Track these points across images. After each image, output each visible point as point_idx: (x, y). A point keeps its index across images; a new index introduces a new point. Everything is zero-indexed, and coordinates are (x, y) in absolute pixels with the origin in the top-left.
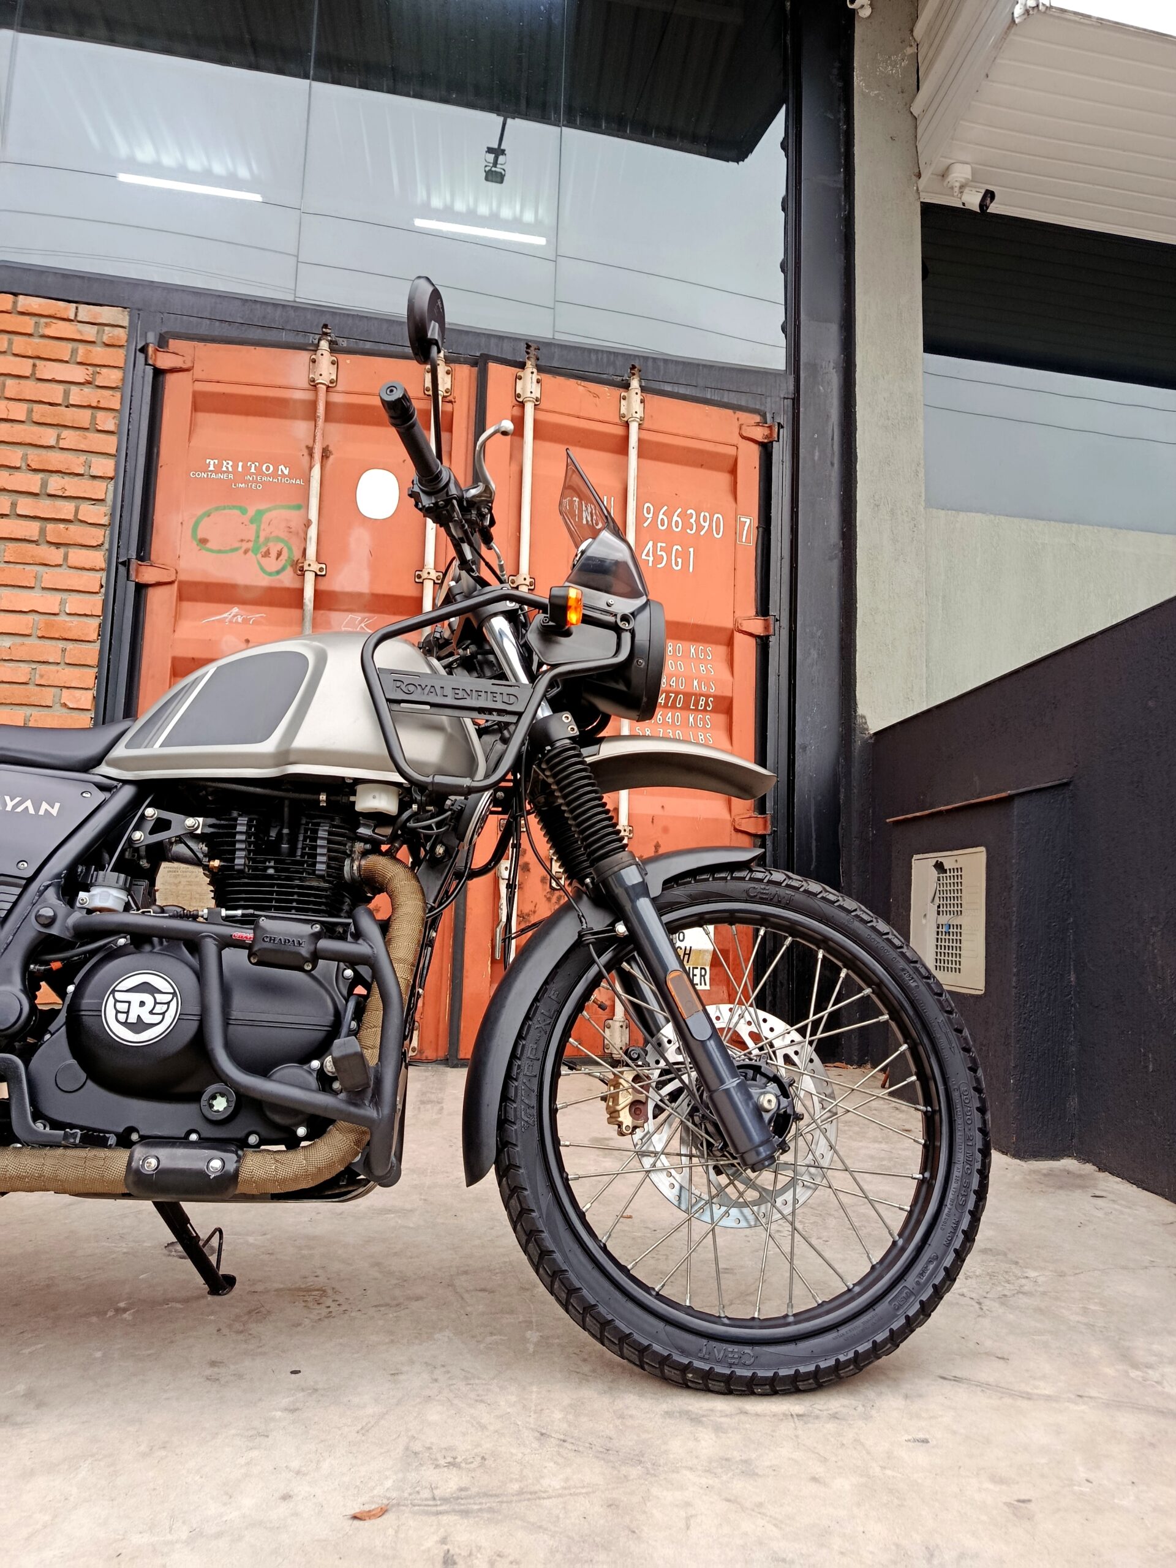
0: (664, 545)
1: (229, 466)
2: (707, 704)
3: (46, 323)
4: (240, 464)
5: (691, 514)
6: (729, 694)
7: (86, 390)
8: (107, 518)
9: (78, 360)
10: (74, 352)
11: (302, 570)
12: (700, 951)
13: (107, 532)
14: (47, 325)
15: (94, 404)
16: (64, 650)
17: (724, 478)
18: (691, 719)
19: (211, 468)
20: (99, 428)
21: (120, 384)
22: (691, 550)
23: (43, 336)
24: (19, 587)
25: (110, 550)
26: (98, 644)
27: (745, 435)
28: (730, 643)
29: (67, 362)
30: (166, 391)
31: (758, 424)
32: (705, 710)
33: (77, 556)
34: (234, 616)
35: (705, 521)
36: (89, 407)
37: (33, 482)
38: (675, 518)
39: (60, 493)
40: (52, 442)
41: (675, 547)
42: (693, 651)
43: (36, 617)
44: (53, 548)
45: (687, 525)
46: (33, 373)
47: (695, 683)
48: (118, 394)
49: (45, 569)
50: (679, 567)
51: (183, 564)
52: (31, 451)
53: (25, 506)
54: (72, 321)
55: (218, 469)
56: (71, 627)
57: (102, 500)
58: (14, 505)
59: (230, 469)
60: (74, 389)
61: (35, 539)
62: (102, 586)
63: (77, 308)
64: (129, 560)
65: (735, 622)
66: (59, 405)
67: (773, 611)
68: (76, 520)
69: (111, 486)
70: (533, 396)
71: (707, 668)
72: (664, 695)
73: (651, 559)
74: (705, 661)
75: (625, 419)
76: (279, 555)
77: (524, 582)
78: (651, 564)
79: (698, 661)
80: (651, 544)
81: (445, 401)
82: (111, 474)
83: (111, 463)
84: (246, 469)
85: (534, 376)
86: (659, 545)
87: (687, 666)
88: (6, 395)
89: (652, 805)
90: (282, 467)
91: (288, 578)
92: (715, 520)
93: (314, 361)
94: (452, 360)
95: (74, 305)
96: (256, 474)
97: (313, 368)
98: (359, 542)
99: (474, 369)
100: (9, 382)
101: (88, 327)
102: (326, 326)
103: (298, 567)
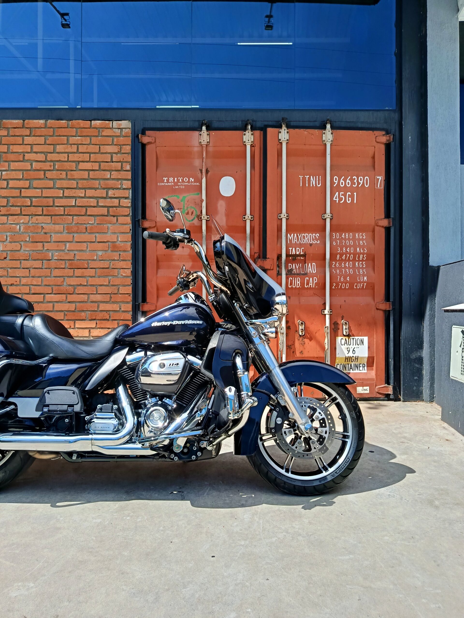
0: (343, 193)
1: (172, 180)
2: (363, 257)
3: (102, 130)
4: (176, 179)
5: (355, 178)
6: (373, 252)
7: (118, 155)
8: (130, 203)
9: (115, 144)
10: (113, 140)
11: (201, 218)
12: (362, 358)
13: (131, 209)
14: (103, 131)
15: (122, 160)
16: (120, 255)
17: (369, 161)
18: (357, 264)
19: (165, 181)
20: (125, 169)
21: (130, 151)
22: (355, 193)
23: (102, 136)
24: (102, 233)
25: (132, 216)
26: (131, 252)
27: (378, 141)
28: (374, 231)
29: (111, 145)
30: (146, 152)
32: (363, 260)
33: (121, 219)
35: (361, 181)
36: (120, 161)
37: (103, 193)
38: (348, 181)
39: (113, 196)
40: (109, 177)
41: (348, 193)
42: (357, 235)
43: (110, 243)
44: (112, 217)
45: (353, 183)
46: (100, 150)
47: (358, 249)
48: (130, 155)
49: (110, 225)
50: (350, 201)
51: (158, 219)
52: (102, 182)
53: (102, 203)
54: (110, 128)
55: (168, 181)
56: (121, 247)
57: (128, 197)
58: (98, 202)
60: (114, 155)
61: (106, 214)
62: (130, 230)
63: (112, 123)
64: (139, 219)
65: (376, 221)
66: (110, 162)
67: (392, 216)
68: (119, 206)
69: (131, 191)
70: (286, 139)
71: (363, 242)
72: (344, 255)
73: (337, 200)
74: (363, 240)
75: (325, 142)
76: (192, 213)
77: (284, 217)
78: (337, 202)
79: (359, 240)
80: (337, 193)
81: (252, 146)
82: (130, 186)
83: (130, 183)
84: (178, 180)
85: (286, 131)
86: (341, 193)
87: (355, 243)
88: (91, 160)
89: (340, 300)
90: (191, 179)
91: (196, 222)
92: (365, 179)
93: (201, 135)
94: (253, 129)
95: (112, 122)
96: (182, 182)
97: (201, 138)
98: (221, 206)
99: (262, 132)
100: (91, 155)
101: (117, 130)
102: (204, 120)
103: (199, 218)
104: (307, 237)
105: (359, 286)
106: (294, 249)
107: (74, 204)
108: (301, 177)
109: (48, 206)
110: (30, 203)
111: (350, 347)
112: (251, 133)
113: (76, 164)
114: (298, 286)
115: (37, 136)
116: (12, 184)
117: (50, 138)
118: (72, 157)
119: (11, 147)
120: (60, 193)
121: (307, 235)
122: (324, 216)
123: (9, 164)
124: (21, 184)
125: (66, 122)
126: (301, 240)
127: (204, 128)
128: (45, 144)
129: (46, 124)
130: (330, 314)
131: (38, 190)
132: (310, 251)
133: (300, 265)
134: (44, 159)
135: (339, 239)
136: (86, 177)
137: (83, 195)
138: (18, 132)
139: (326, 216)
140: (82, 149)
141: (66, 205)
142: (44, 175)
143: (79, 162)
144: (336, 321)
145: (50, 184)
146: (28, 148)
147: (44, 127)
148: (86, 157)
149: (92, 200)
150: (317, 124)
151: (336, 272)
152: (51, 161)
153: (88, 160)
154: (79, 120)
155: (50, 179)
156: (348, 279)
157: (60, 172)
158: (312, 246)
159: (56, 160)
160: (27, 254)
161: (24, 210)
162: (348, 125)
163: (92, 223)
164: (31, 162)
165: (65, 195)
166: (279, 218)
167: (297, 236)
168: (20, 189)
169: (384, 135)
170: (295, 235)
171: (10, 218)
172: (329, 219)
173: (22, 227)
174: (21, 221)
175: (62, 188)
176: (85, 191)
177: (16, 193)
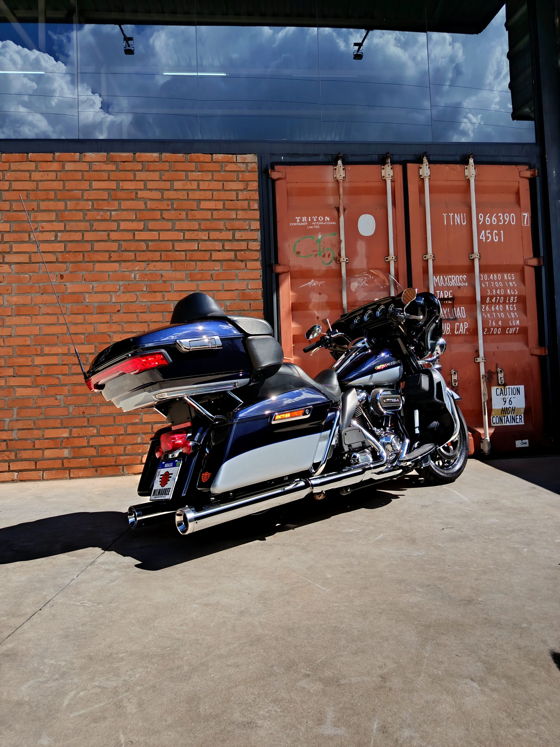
0: (489, 231)
1: (305, 219)
2: (514, 300)
4: (310, 218)
5: (500, 216)
6: (524, 294)
7: (244, 192)
8: (259, 247)
9: (240, 180)
10: (238, 176)
11: (339, 260)
13: (260, 253)
14: (226, 166)
15: (249, 198)
17: (512, 198)
18: (507, 307)
19: (298, 221)
20: (252, 208)
21: (258, 188)
22: (502, 231)
23: (225, 171)
24: (230, 280)
25: (262, 260)
26: (262, 300)
27: (522, 176)
28: (522, 271)
29: (235, 181)
30: (277, 188)
31: (528, 170)
32: (513, 303)
33: (250, 265)
34: (312, 283)
35: (507, 218)
36: (246, 200)
37: (229, 235)
38: (493, 218)
39: (240, 238)
40: (235, 217)
41: (494, 232)
42: (505, 276)
43: (239, 292)
44: (240, 262)
45: (499, 221)
46: (223, 188)
47: (508, 291)
48: (257, 193)
49: (239, 271)
50: (497, 240)
51: (291, 263)
52: (227, 222)
53: (228, 246)
54: (235, 163)
55: (301, 221)
56: (251, 295)
57: (257, 239)
58: (223, 246)
59: (306, 221)
60: (240, 193)
61: (233, 259)
62: (261, 276)
63: (236, 157)
64: (271, 264)
65: (525, 261)
66: (235, 200)
67: (542, 254)
68: (248, 249)
69: (259, 233)
70: (428, 175)
71: (512, 283)
72: (495, 298)
73: (484, 238)
74: (512, 281)
75: (468, 178)
76: (329, 255)
77: (431, 257)
78: (484, 241)
79: (508, 281)
80: (483, 231)
81: (392, 181)
82: (259, 228)
83: (258, 223)
84: (312, 220)
85: (428, 166)
86: (487, 231)
87: (504, 284)
88: (214, 198)
89: (493, 347)
90: (326, 217)
91: (333, 265)
92: (511, 216)
93: (335, 169)
94: (392, 163)
95: (235, 155)
96: (317, 222)
97: (335, 172)
98: (361, 247)
99: (401, 166)
100: (214, 193)
101: (241, 165)
102: (339, 153)
103: (337, 260)
104: (454, 279)
105: (512, 331)
106: (442, 292)
107: (196, 248)
108: (445, 215)
109: (166, 251)
110: (146, 248)
111: (506, 397)
112: (390, 167)
113: (197, 203)
114: (448, 332)
115: (150, 171)
116: (123, 225)
117: (166, 174)
118: (192, 195)
119: (121, 183)
120: (180, 236)
121: (453, 277)
122: (471, 256)
123: (119, 203)
124: (134, 225)
125: (184, 156)
126: (447, 282)
127: (340, 162)
128: (161, 180)
129: (160, 158)
130: (485, 362)
131: (155, 233)
132: (459, 294)
133: (447, 309)
134: (160, 197)
135: (487, 281)
136: (209, 217)
137: (206, 238)
138: (128, 166)
139: (474, 256)
140: (203, 185)
141: (188, 249)
142: (161, 215)
143: (200, 200)
144: (490, 370)
145: (169, 225)
146: (141, 185)
147: (158, 160)
148: (209, 194)
149: (216, 243)
150: (458, 158)
151: (487, 316)
152: (168, 199)
153: (211, 198)
154: (198, 153)
155: (168, 220)
156: (500, 323)
157: (179, 212)
158: (461, 288)
159: (174, 198)
160: (145, 306)
161: (139, 256)
162: (490, 159)
163: (217, 269)
164: (145, 200)
165: (186, 238)
166: (424, 259)
167: (443, 278)
168: (133, 231)
169: (528, 169)
170: (441, 277)
171: (123, 264)
172: (478, 259)
173: (137, 275)
174: (136, 269)
175: (182, 230)
176: (209, 234)
177: (128, 236)
